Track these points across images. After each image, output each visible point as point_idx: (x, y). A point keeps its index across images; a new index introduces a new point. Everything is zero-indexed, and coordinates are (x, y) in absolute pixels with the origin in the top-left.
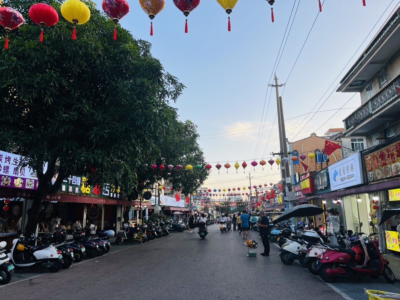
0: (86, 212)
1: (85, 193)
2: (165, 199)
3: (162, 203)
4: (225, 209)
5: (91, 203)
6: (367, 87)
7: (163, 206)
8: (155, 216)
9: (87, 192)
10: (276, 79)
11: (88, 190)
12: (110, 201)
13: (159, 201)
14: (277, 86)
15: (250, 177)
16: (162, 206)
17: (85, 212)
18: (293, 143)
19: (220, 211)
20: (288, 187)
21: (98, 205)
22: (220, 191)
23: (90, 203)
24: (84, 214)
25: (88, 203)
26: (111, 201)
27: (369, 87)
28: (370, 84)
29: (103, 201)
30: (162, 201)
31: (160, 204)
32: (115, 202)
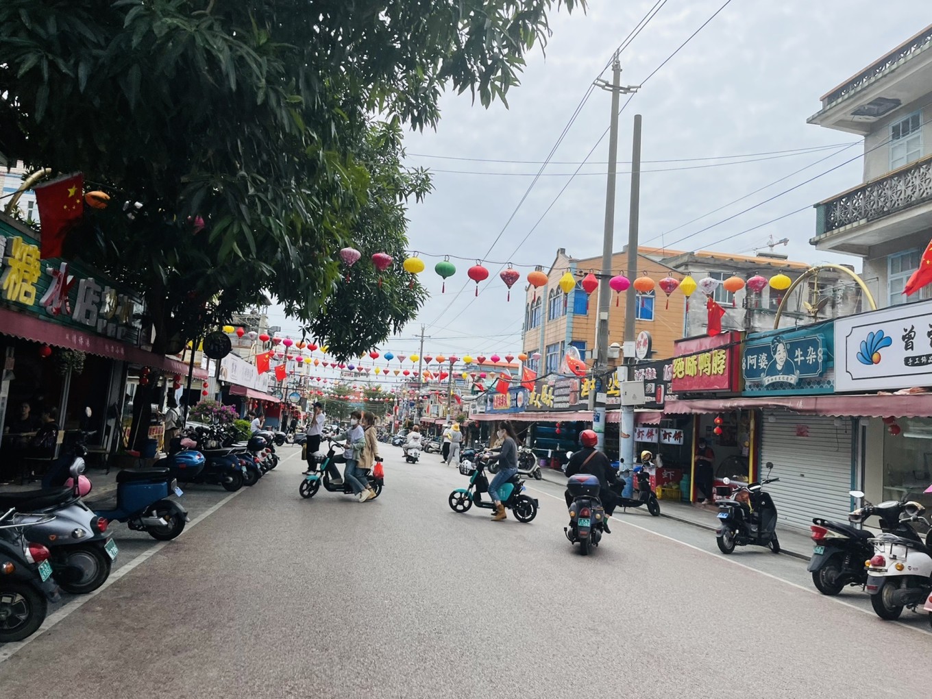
0: (12, 376)
1: (17, 303)
2: (233, 364)
3: (224, 375)
4: (337, 405)
5: (45, 344)
6: (898, 121)
7: (225, 382)
8: (207, 409)
9: (23, 299)
10: (617, 69)
11: (27, 294)
12: (107, 347)
13: (220, 368)
14: (616, 89)
15: (422, 337)
16: (223, 384)
17: (7, 374)
18: (581, 261)
19: (325, 409)
20: (626, 368)
21: (66, 354)
22: (401, 359)
23: (42, 342)
24: (3, 382)
25: (35, 340)
26: (110, 348)
27: (906, 122)
28: (915, 113)
29: (84, 341)
30: (224, 370)
31: (220, 378)
32: (120, 353)
